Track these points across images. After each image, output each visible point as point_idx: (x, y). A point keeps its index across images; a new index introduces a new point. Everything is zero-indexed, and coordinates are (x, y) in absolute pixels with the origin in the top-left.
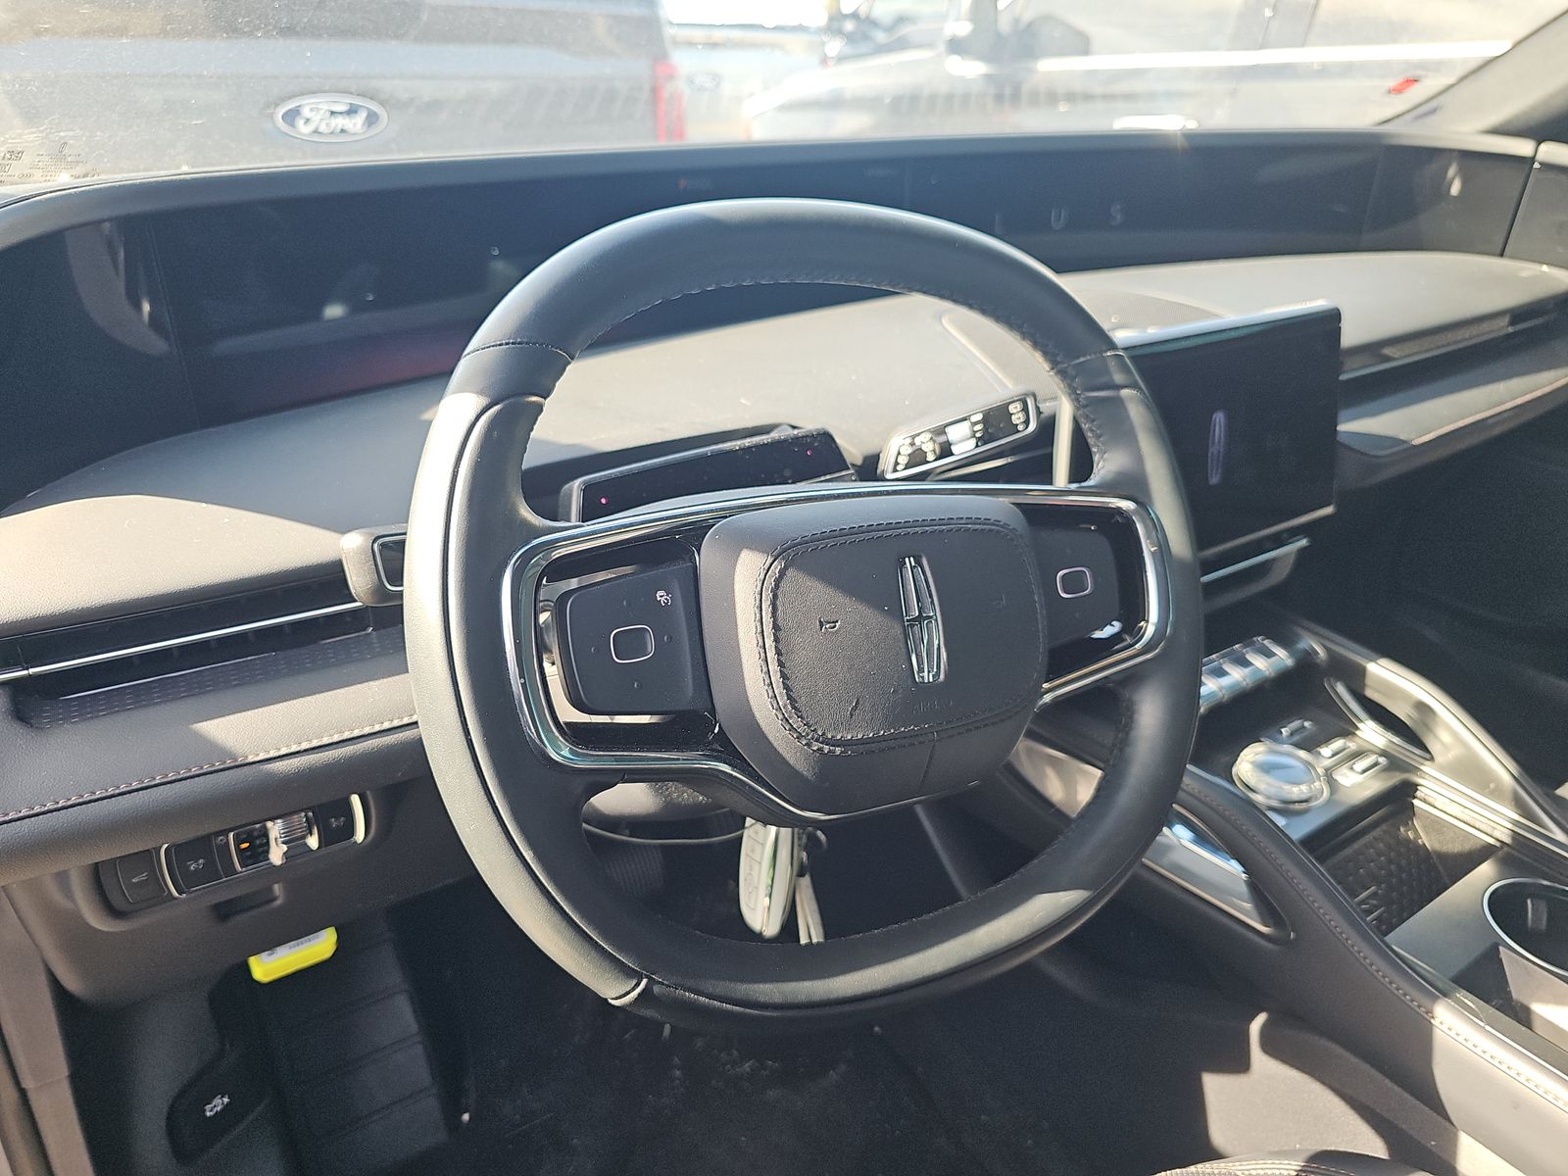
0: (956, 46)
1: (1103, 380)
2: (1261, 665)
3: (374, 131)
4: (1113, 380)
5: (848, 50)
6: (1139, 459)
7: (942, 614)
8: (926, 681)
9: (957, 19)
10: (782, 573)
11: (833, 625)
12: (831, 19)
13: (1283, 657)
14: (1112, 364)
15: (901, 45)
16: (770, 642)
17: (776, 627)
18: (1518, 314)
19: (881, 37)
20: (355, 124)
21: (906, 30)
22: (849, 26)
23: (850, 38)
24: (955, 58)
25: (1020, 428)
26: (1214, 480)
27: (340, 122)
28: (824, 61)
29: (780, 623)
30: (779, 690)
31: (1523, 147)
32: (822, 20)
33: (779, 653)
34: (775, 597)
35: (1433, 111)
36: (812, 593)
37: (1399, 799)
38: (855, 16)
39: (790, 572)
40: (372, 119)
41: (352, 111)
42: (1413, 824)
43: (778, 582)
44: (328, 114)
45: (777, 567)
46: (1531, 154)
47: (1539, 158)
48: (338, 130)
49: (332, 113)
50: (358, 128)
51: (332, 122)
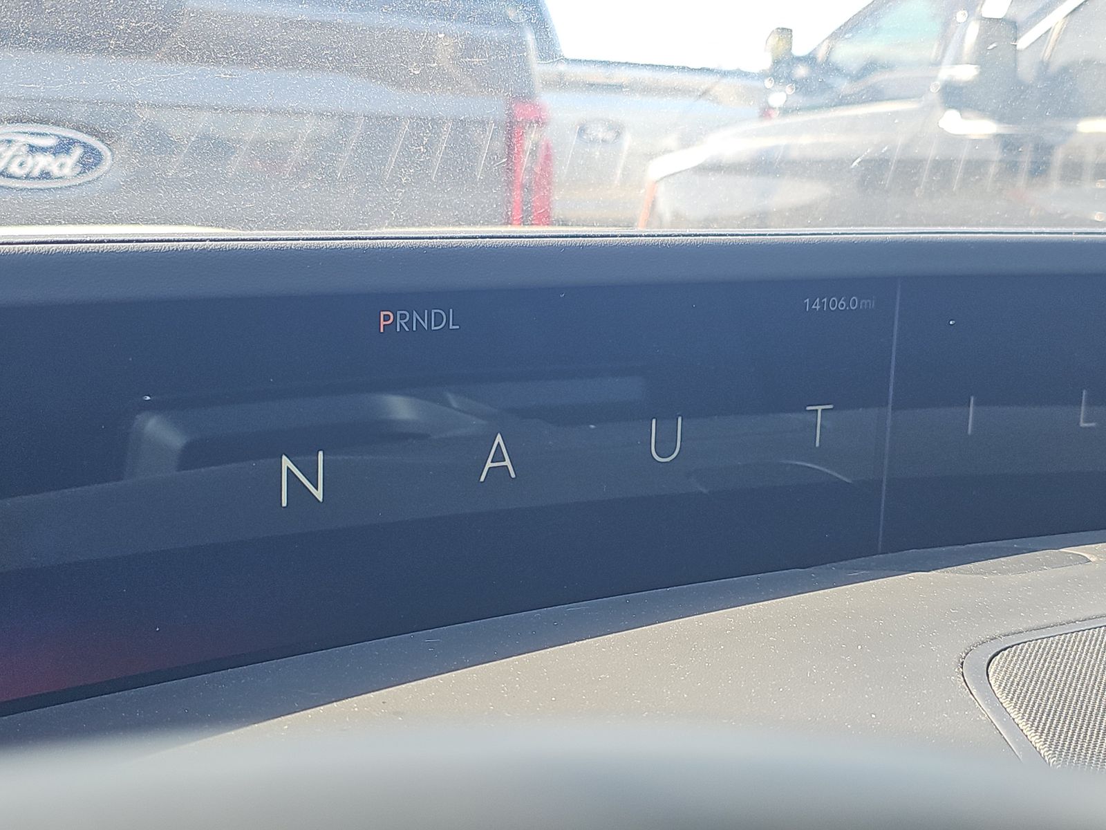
0: (955, 96)
3: (90, 176)
5: (801, 100)
9: (957, 61)
12: (777, 62)
15: (876, 96)
19: (844, 86)
20: (61, 166)
21: (876, 78)
22: (801, 71)
23: (802, 86)
24: (953, 114)
27: (43, 162)
28: (766, 112)
32: (766, 63)
38: (810, 60)
40: (91, 159)
41: (64, 147)
44: (25, 149)
48: (36, 173)
49: (33, 149)
50: (67, 171)
51: (30, 161)
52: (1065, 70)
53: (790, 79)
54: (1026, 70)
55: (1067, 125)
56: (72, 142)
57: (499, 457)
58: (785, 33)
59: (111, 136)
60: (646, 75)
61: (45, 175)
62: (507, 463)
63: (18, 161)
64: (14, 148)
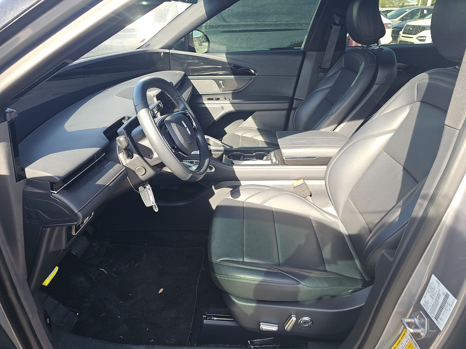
8: (190, 135)
11: (182, 130)
31: (167, 51)
35: (149, 45)
36: (179, 126)
46: (169, 52)
47: (170, 52)
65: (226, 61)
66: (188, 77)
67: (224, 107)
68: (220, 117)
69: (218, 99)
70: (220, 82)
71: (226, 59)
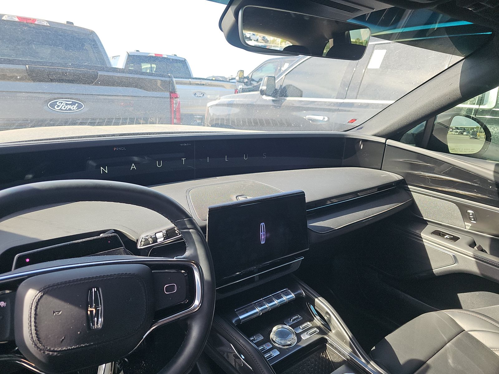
1: (184, 227)
2: (285, 298)
3: (80, 110)
4: (187, 227)
6: (196, 250)
7: (103, 306)
8: (94, 328)
10: (41, 297)
11: (58, 312)
12: (240, 78)
13: (292, 295)
14: (186, 222)
16: (33, 319)
17: (36, 314)
18: (380, 188)
22: (246, 80)
23: (246, 84)
25: (178, 234)
26: (263, 243)
27: (69, 107)
28: (236, 92)
29: (38, 313)
30: (34, 335)
31: (383, 140)
33: (35, 322)
34: (37, 304)
35: (361, 128)
36: (53, 302)
37: (321, 344)
39: (44, 296)
40: (79, 107)
41: (73, 104)
42: (326, 352)
43: (39, 300)
44: (65, 104)
45: (40, 294)
46: (384, 142)
47: (386, 143)
48: (68, 109)
49: (67, 104)
50: (74, 109)
51: (66, 107)
52: (285, 87)
53: (243, 82)
54: (277, 87)
55: (285, 98)
56: (76, 103)
57: (133, 166)
58: (242, 71)
59: (85, 102)
60: (209, 82)
61: (70, 109)
62: (135, 167)
63: (64, 106)
64: (62, 104)
65: (492, 178)
66: (409, 186)
67: (458, 258)
68: (446, 272)
69: (455, 239)
70: (469, 211)
71: (492, 173)
